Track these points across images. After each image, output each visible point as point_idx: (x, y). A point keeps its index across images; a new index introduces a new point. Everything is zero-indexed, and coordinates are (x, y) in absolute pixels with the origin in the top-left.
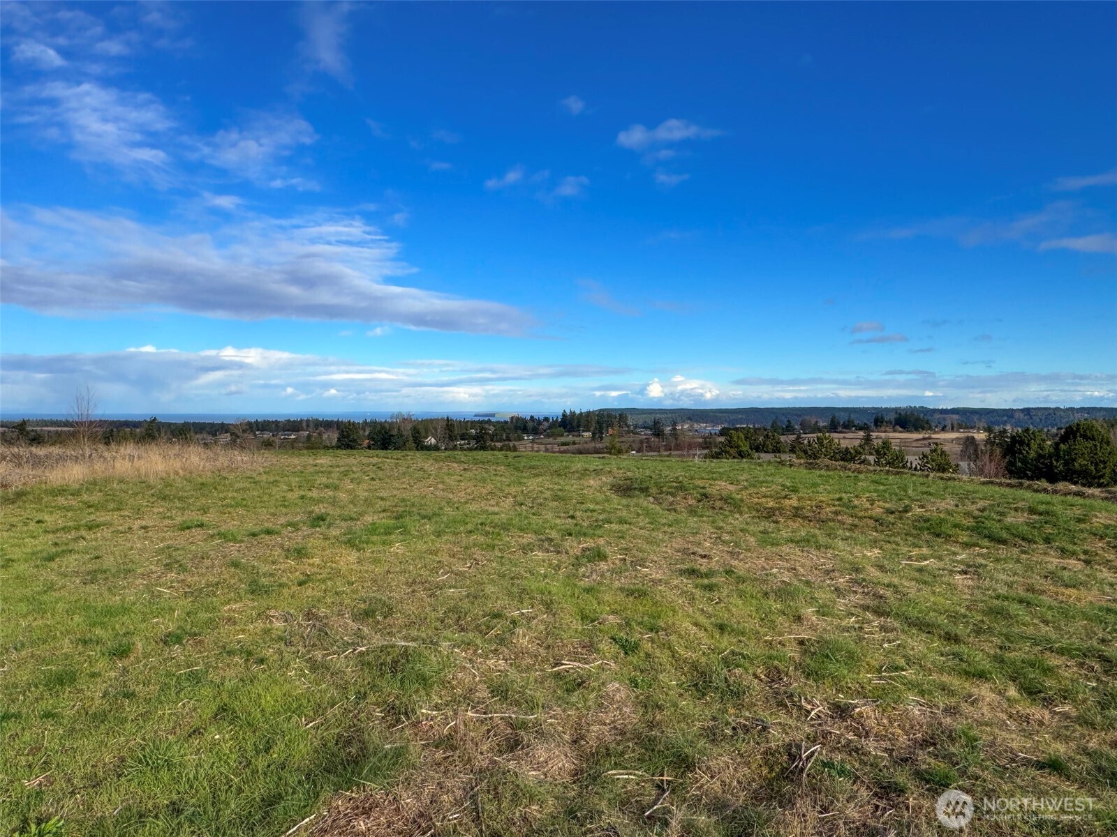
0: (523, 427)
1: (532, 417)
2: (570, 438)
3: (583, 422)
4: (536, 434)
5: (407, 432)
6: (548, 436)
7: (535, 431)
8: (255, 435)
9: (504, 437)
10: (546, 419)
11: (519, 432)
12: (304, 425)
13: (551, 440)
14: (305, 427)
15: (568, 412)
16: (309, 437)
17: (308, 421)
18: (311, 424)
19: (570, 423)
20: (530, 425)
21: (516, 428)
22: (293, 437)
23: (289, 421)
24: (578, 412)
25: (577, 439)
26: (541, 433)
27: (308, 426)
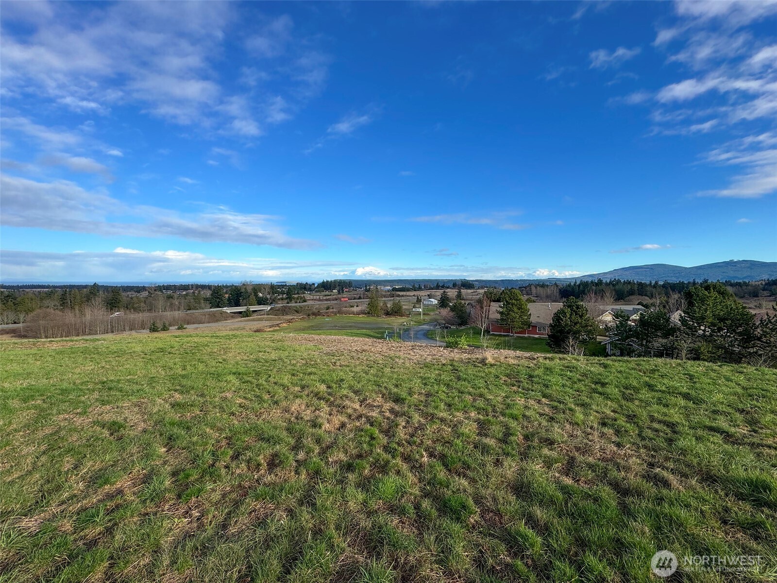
0: (304, 287)
1: (307, 283)
2: (327, 293)
3: (332, 285)
4: (311, 291)
5: (249, 289)
6: (317, 292)
8: (162, 292)
9: (296, 292)
10: (314, 284)
11: (303, 290)
12: (190, 287)
13: (318, 294)
14: (191, 288)
15: (325, 281)
16: (194, 293)
17: (192, 285)
18: (194, 287)
19: (326, 286)
20: (308, 287)
21: (301, 288)
22: (184, 293)
23: (182, 285)
24: (329, 280)
25: (330, 294)
26: (313, 291)
27: (192, 288)
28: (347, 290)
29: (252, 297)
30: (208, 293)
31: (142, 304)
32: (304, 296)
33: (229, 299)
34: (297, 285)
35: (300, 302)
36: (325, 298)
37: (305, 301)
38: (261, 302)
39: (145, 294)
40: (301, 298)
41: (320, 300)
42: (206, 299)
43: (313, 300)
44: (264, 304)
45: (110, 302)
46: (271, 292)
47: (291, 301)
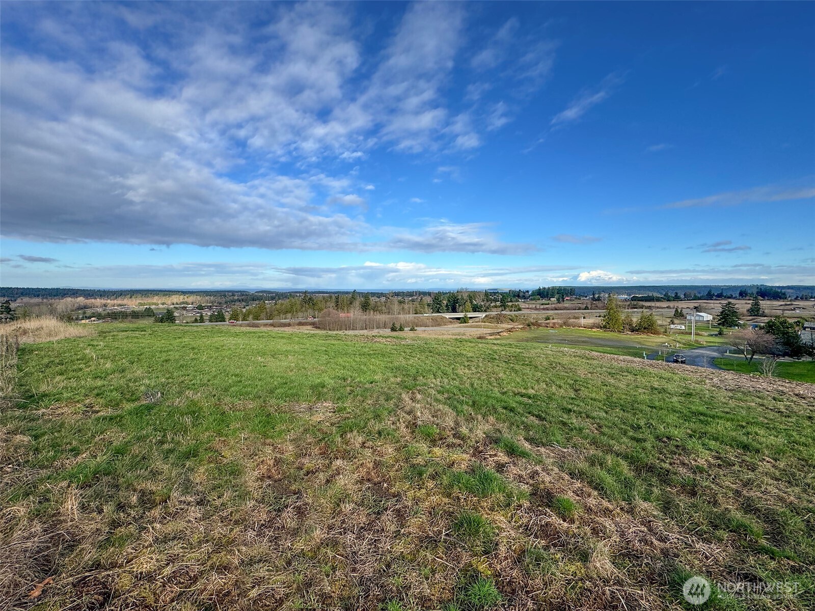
0: (518, 295)
2: (544, 301)
3: (550, 293)
4: (525, 299)
5: (465, 296)
6: (532, 300)
7: (524, 297)
8: (395, 297)
9: (509, 300)
10: (528, 292)
11: (517, 298)
12: (415, 293)
13: (533, 302)
15: (541, 288)
16: (418, 298)
17: (416, 292)
18: (418, 293)
19: (543, 294)
20: (521, 294)
21: (514, 296)
22: (410, 299)
23: (408, 292)
24: (546, 287)
25: (547, 302)
26: (528, 299)
28: (569, 298)
29: (468, 304)
30: (428, 300)
31: (384, 308)
32: (518, 305)
33: (447, 306)
34: (510, 293)
35: (515, 311)
36: (542, 307)
37: (520, 310)
38: (476, 309)
39: (383, 299)
40: (516, 306)
41: (536, 309)
42: (429, 305)
43: (528, 308)
44: (479, 311)
45: (363, 305)
46: (485, 299)
47: (505, 309)
